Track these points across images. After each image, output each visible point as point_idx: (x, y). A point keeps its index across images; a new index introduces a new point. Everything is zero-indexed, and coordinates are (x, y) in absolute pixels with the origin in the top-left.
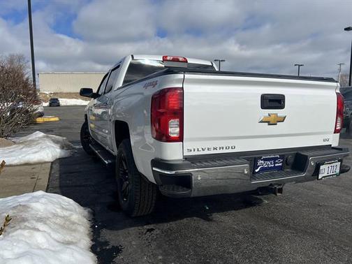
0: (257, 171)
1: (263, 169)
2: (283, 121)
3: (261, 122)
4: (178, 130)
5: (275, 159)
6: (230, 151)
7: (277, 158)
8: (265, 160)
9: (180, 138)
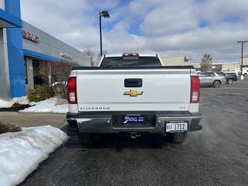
0: (125, 122)
1: (129, 122)
2: (141, 94)
3: (124, 95)
4: (74, 98)
5: (137, 117)
6: (106, 110)
7: (139, 116)
8: (130, 117)
9: (76, 102)
